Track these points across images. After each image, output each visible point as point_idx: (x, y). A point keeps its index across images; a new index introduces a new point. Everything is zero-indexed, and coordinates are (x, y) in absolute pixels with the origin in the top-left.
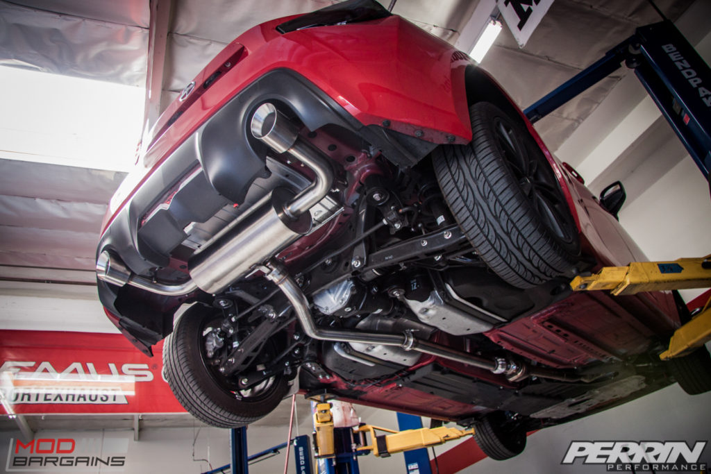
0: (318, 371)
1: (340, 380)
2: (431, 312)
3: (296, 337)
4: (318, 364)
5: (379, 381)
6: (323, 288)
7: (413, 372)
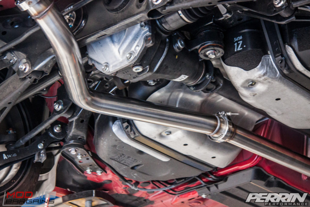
0: (85, 162)
1: (116, 178)
2: (260, 88)
3: (58, 107)
4: (87, 151)
5: (173, 187)
6: (103, 33)
7: (224, 178)
